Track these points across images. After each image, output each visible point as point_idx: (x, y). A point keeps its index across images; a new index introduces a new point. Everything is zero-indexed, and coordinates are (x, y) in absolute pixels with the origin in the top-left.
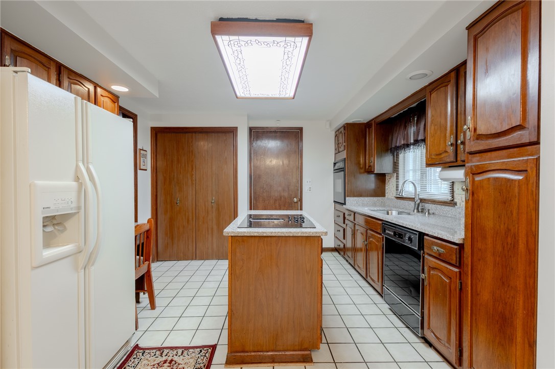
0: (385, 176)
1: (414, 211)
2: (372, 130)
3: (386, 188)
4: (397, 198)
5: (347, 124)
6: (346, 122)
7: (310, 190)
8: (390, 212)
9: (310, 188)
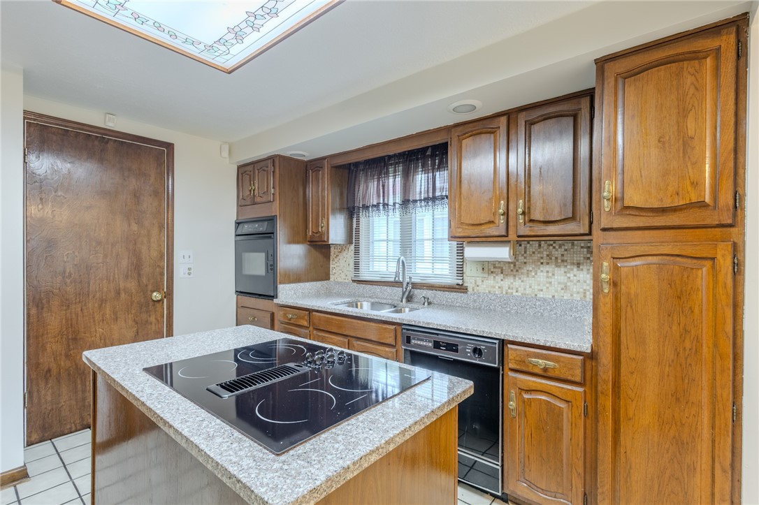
0: (330, 248)
1: (402, 301)
2: (323, 174)
3: (331, 266)
4: (354, 281)
5: (280, 156)
6: (279, 153)
7: (189, 274)
8: (359, 303)
9: (189, 269)
